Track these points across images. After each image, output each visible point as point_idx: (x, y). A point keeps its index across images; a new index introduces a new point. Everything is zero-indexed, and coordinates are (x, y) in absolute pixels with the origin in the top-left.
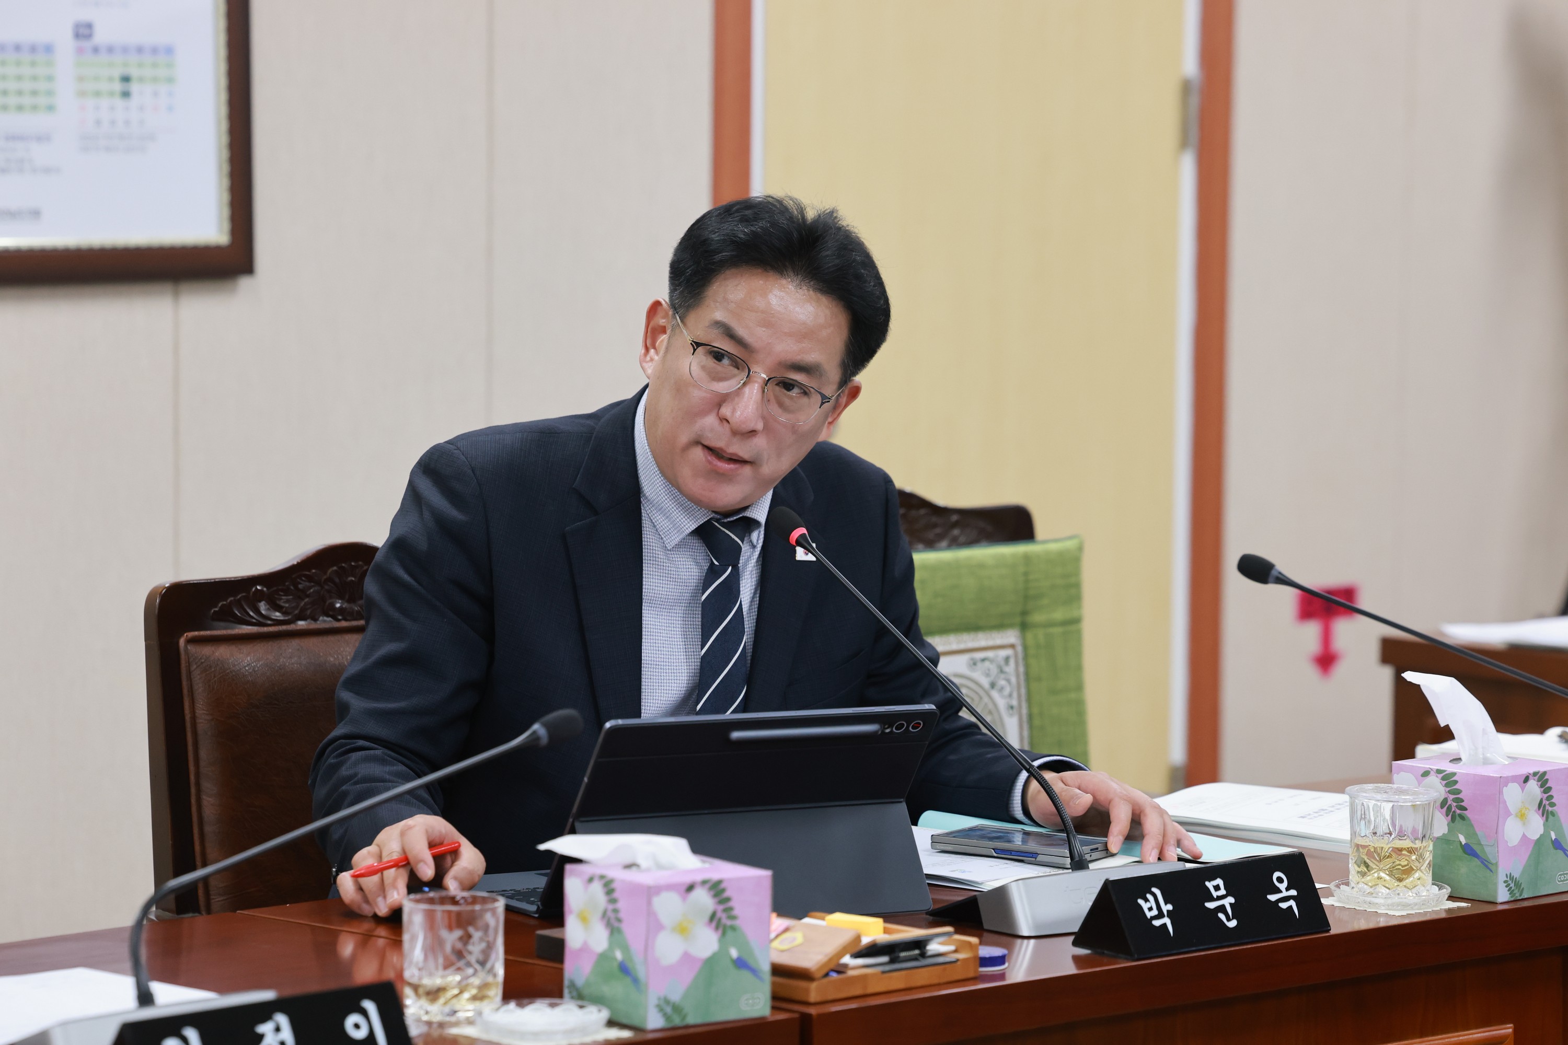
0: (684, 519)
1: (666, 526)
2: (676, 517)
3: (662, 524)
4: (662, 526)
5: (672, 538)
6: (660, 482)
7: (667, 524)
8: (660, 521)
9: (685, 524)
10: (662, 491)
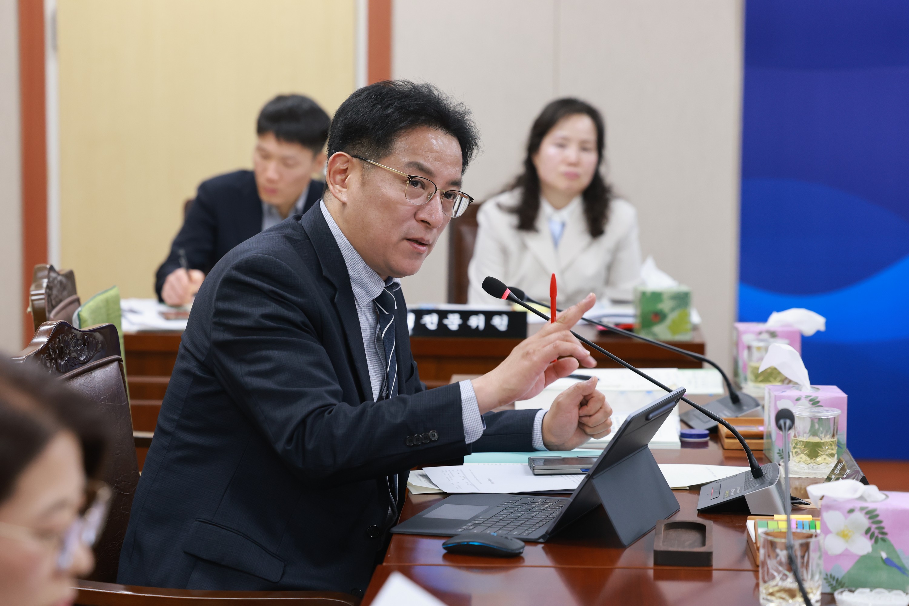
0: (376, 288)
1: (361, 293)
2: (371, 287)
3: (358, 292)
4: (358, 294)
5: (364, 300)
6: (362, 266)
7: (362, 292)
8: (357, 290)
9: (376, 291)
10: (363, 272)
